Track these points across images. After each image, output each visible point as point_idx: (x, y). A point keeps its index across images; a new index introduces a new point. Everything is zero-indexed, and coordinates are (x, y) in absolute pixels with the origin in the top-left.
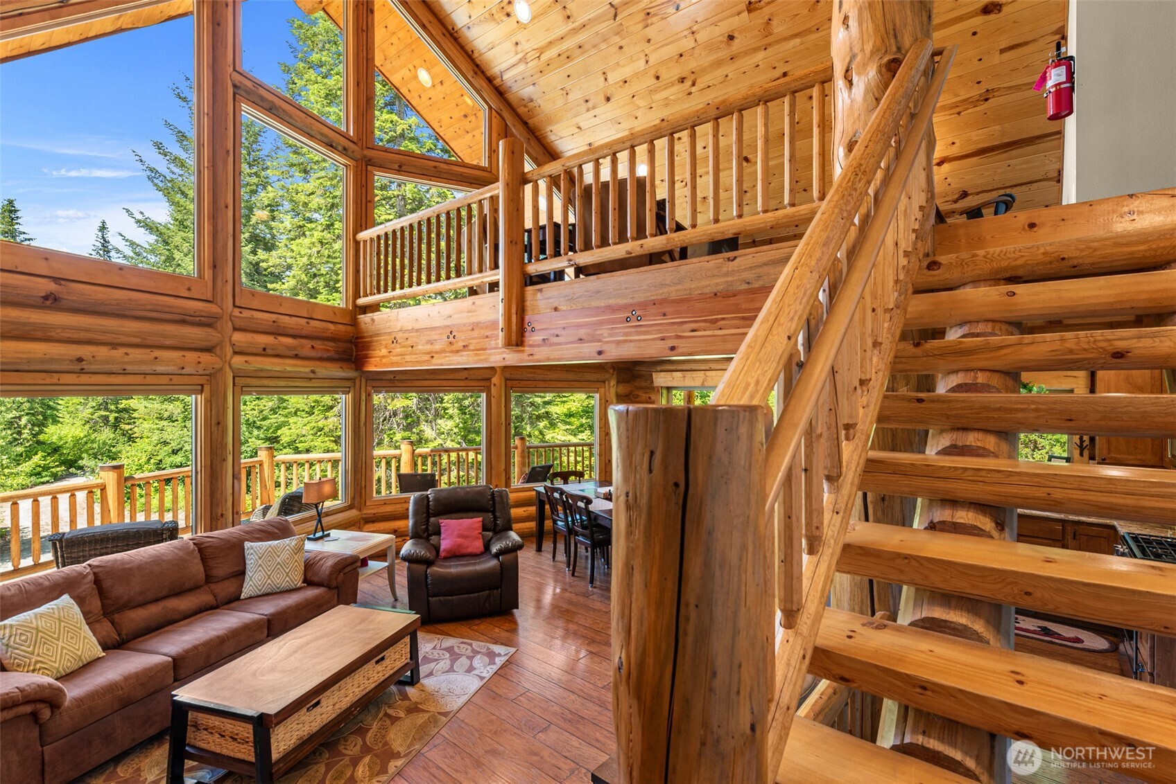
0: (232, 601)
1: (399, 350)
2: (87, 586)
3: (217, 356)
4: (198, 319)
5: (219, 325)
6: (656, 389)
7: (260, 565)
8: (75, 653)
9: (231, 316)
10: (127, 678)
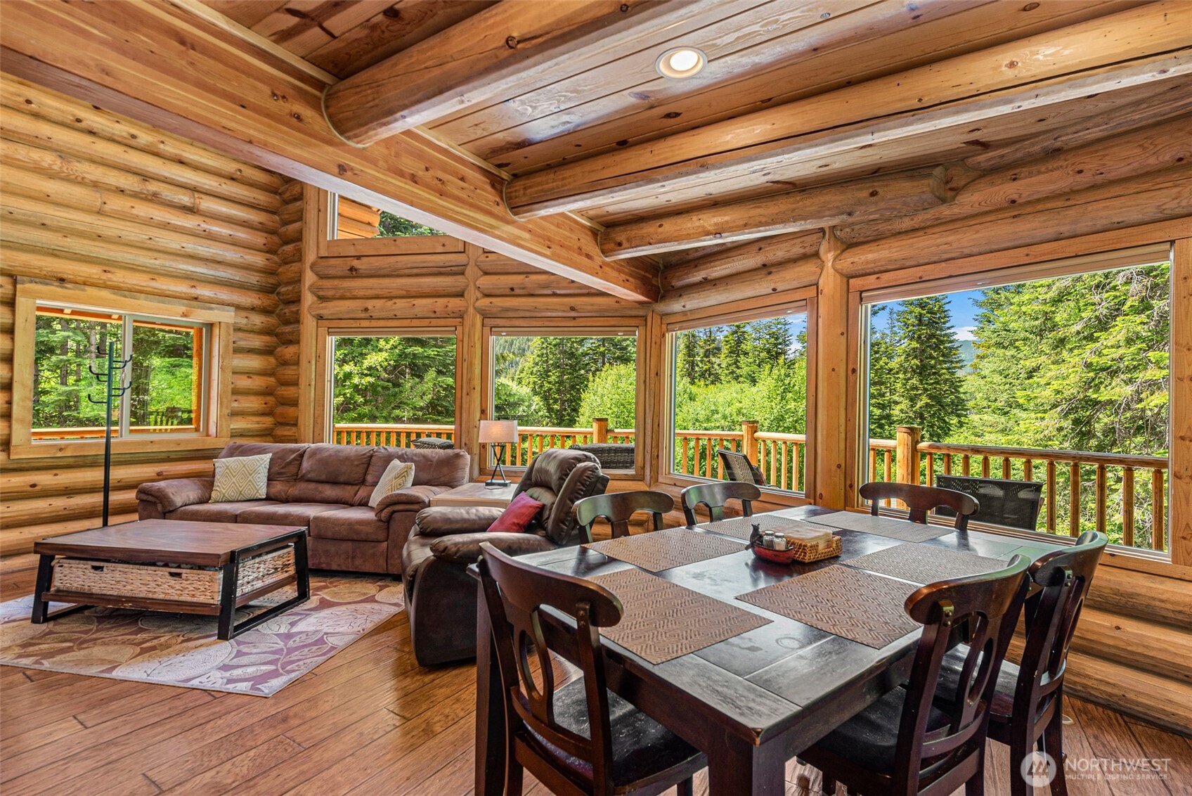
3: (464, 300)
4: (449, 269)
5: (466, 272)
9: (476, 261)
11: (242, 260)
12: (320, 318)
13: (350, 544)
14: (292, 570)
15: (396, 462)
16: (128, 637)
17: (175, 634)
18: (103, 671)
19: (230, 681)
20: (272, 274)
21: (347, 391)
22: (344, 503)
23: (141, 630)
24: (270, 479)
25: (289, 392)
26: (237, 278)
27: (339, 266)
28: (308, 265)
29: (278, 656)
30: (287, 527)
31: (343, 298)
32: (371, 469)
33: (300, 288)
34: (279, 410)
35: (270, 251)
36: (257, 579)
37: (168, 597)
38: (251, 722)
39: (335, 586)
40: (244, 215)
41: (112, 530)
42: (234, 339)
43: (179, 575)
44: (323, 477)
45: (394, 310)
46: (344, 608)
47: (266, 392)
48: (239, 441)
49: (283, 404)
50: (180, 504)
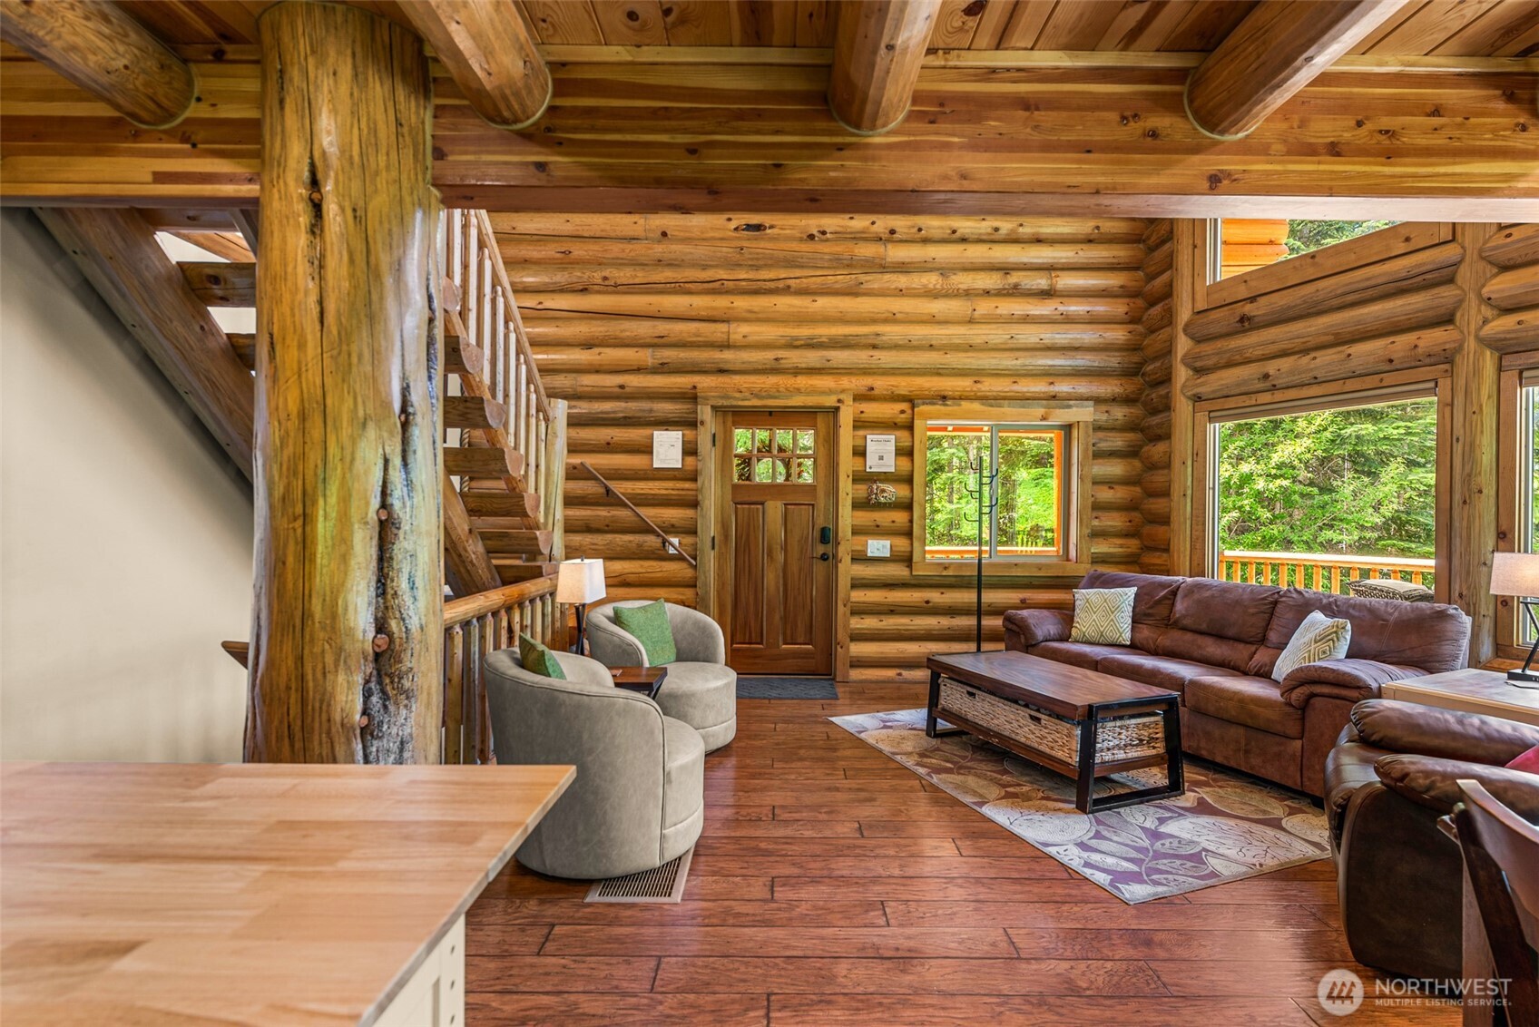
4: (1420, 278)
9: (1481, 250)
11: (1101, 340)
12: (1198, 398)
13: (1241, 731)
14: (1160, 748)
15: (1317, 616)
16: (995, 775)
17: (1035, 786)
18: (974, 803)
19: (1087, 865)
20: (1135, 349)
21: (1246, 502)
22: (1233, 668)
23: (1006, 772)
24: (1135, 621)
25: (1157, 505)
26: (1096, 364)
27: (1224, 318)
28: (1180, 327)
29: (1142, 857)
30: (1155, 689)
31: (1230, 365)
32: (1275, 621)
33: (1170, 362)
34: (1147, 529)
35: (1133, 319)
36: (1118, 747)
37: (1028, 743)
38: (1108, 925)
39: (1220, 787)
40: (1103, 282)
41: (983, 657)
42: (1094, 441)
43: (1037, 720)
44: (1204, 627)
45: (1312, 370)
46: (1232, 822)
47: (1129, 507)
48: (1102, 569)
49: (1151, 522)
50: (1041, 638)
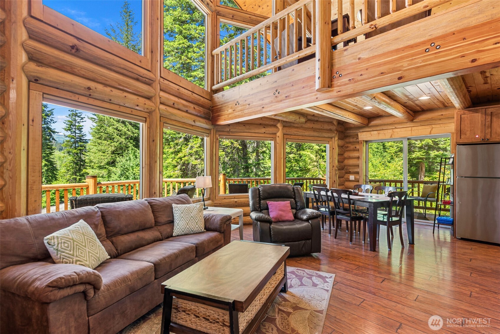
0: (169, 237)
1: (240, 108)
2: (98, 219)
3: (153, 102)
4: (145, 79)
5: (154, 85)
6: (360, 142)
7: (182, 217)
8: (96, 256)
9: (159, 81)
10: (132, 274)
